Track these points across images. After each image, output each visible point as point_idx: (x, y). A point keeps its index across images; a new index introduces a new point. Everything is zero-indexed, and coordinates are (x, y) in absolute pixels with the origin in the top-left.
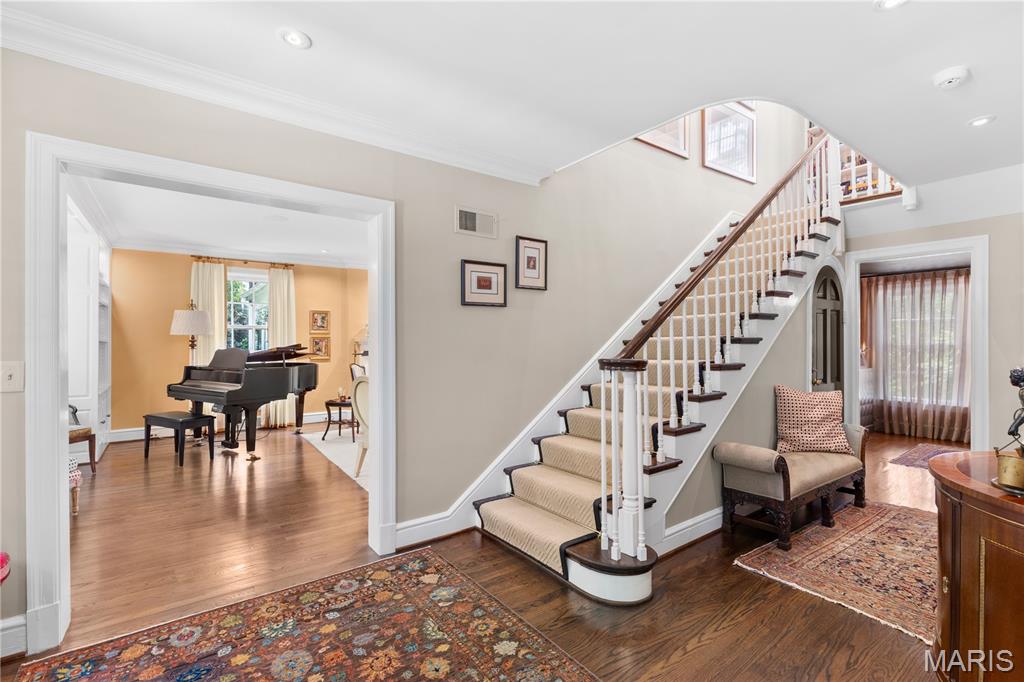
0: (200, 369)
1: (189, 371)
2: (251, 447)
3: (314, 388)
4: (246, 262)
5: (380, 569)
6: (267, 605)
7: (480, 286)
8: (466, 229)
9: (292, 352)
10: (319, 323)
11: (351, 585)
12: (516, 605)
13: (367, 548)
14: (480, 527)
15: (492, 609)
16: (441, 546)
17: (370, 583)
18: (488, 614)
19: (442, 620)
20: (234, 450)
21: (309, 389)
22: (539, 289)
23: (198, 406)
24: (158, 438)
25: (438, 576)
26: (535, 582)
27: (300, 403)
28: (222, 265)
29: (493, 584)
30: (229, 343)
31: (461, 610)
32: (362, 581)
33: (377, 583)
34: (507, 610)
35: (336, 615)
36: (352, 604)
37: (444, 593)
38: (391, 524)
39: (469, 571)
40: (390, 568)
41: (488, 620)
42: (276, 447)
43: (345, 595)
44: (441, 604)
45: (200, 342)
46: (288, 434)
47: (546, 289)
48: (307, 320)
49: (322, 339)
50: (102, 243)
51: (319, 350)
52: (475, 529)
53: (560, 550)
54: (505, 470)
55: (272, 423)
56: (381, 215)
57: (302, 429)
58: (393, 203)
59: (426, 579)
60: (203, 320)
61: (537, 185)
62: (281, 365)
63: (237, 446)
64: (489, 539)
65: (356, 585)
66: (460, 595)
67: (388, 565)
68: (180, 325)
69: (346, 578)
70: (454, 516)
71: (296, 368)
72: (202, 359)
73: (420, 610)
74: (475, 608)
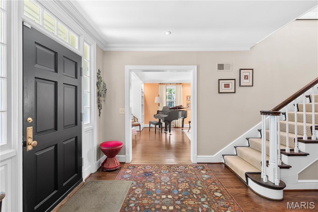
0: (160, 111)
1: (158, 111)
2: (170, 132)
3: (186, 117)
4: (171, 84)
5: (191, 166)
6: (164, 166)
7: (225, 87)
8: (220, 69)
9: (180, 108)
10: (189, 99)
11: (183, 167)
12: (226, 186)
13: (190, 160)
14: (224, 163)
15: (218, 184)
16: (210, 165)
17: (188, 168)
18: (217, 185)
19: (202, 182)
20: (167, 132)
21: (185, 118)
22: (249, 86)
23: (160, 120)
24: (152, 127)
25: (206, 172)
26: (236, 182)
27: (183, 121)
28: (165, 85)
29: (221, 178)
30: (167, 105)
31: (209, 181)
32: (186, 167)
33: (189, 169)
34: (222, 186)
35: (177, 173)
36: (181, 172)
37: (206, 176)
38: (195, 155)
39: (216, 173)
40: (194, 167)
41: (215, 186)
42: (177, 132)
43: (181, 169)
44: (204, 178)
45: (160, 105)
46: (181, 129)
47: (253, 86)
48: (185, 98)
49: (189, 104)
50: (142, 82)
51: (189, 107)
52: (223, 163)
53: (245, 174)
54: (234, 147)
55: (176, 126)
56: (193, 70)
57: (184, 129)
58: (196, 66)
59: (202, 171)
60: (161, 99)
61: (249, 50)
62: (177, 111)
63: (167, 131)
64: (226, 167)
65: (184, 168)
66: (210, 178)
67: (193, 166)
68: (157, 100)
69: (182, 166)
70: (215, 158)
71: (181, 112)
72: (161, 109)
73: (198, 178)
74: (213, 182)
